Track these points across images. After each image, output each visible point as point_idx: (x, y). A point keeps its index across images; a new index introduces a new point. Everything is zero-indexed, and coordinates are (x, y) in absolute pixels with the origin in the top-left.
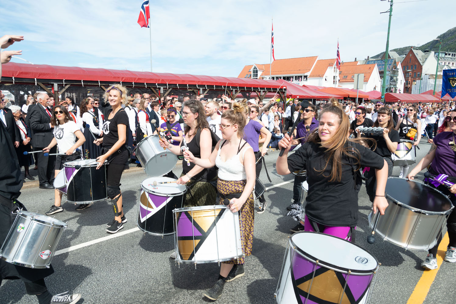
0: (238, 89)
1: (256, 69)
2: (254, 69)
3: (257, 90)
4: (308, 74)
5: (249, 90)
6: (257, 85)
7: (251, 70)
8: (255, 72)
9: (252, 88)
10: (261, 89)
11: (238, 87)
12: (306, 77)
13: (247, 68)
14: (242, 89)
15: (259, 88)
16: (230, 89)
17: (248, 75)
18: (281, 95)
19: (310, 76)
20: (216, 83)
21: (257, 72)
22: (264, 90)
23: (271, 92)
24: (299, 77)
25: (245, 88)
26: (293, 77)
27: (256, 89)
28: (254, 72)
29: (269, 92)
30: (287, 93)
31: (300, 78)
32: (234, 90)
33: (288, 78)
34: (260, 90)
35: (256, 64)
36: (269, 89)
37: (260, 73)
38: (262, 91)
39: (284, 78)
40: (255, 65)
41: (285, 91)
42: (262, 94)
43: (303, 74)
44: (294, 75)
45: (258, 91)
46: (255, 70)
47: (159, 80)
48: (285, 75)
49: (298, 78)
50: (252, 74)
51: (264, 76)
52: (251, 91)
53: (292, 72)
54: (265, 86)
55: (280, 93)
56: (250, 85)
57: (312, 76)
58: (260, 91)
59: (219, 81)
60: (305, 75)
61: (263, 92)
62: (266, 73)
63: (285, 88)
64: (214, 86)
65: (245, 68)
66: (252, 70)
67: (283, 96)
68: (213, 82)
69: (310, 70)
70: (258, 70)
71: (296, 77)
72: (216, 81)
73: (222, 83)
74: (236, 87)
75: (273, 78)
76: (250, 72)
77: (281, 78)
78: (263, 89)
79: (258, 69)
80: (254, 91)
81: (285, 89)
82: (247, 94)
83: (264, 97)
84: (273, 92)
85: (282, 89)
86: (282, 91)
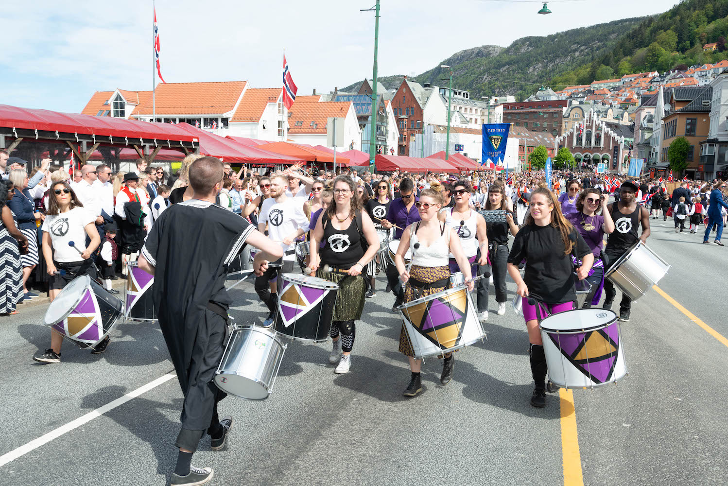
0: (95, 141)
1: (121, 99)
2: (117, 99)
3: (138, 143)
4: (229, 115)
5: (119, 142)
6: (136, 133)
7: (109, 102)
8: (119, 106)
9: (126, 139)
10: (145, 141)
11: (94, 137)
12: (225, 121)
13: (100, 97)
14: (102, 141)
15: (141, 140)
16: (74, 140)
17: (103, 111)
19: (234, 119)
20: (40, 124)
21: (122, 106)
22: (152, 144)
23: (167, 148)
24: (212, 120)
25: (111, 139)
26: (199, 120)
27: (134, 142)
28: (116, 105)
29: (163, 148)
30: (202, 151)
31: (215, 123)
32: (84, 142)
33: (191, 121)
34: (144, 144)
35: (120, 90)
36: (163, 143)
37: (129, 110)
38: (148, 145)
39: (181, 120)
40: (117, 92)
41: (196, 147)
42: (149, 151)
43: (220, 115)
44: (202, 116)
45: (140, 146)
46: (119, 101)
48: (182, 116)
49: (209, 122)
50: (112, 109)
51: (139, 116)
52: (124, 146)
53: (196, 109)
54: (154, 135)
56: (120, 131)
57: (238, 119)
58: (144, 146)
59: (48, 121)
60: (225, 117)
61: (151, 147)
62: (143, 107)
63: (195, 140)
64: (36, 131)
65: (96, 96)
66: (111, 101)
68: (32, 123)
69: (233, 107)
70: (126, 102)
71: (205, 120)
72: (38, 121)
73: (56, 125)
74: (89, 136)
75: (159, 120)
76: (107, 105)
77: (174, 120)
78: (151, 141)
79: (124, 100)
80: (131, 146)
81: (197, 144)
82: (113, 152)
83: (153, 158)
84: (172, 148)
85: (190, 143)
86: (190, 147)
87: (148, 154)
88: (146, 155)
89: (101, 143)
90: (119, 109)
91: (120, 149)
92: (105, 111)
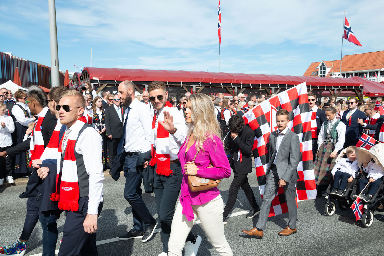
0: (311, 88)
1: (324, 65)
2: (322, 66)
3: (331, 88)
5: (322, 88)
6: (330, 83)
7: (318, 67)
8: (323, 69)
9: (325, 87)
10: (335, 87)
11: (310, 86)
12: (383, 73)
13: (314, 65)
15: (333, 87)
18: (358, 93)
20: (288, 82)
21: (324, 69)
22: (338, 89)
23: (346, 90)
24: (374, 72)
25: (318, 87)
26: (366, 73)
27: (329, 87)
28: (321, 69)
29: (344, 90)
30: (364, 91)
31: (376, 74)
33: (361, 74)
34: (334, 89)
36: (343, 88)
37: (328, 70)
38: (336, 89)
39: (356, 74)
41: (362, 89)
42: (336, 92)
43: (380, 69)
44: (368, 71)
45: (332, 90)
46: (323, 67)
47: (234, 80)
48: (357, 72)
49: (373, 74)
50: (319, 71)
51: (333, 73)
52: (324, 90)
53: (365, 67)
54: (339, 84)
55: (356, 91)
58: (334, 90)
59: (291, 80)
60: (382, 70)
61: (337, 90)
62: (335, 69)
63: (361, 85)
64: (286, 85)
65: (312, 65)
66: (319, 67)
67: (359, 94)
68: (285, 82)
70: (326, 67)
71: (370, 73)
73: (294, 82)
74: (308, 86)
75: (343, 75)
76: (317, 69)
78: (338, 87)
80: (327, 90)
81: (362, 87)
82: (319, 93)
83: (338, 95)
84: (348, 90)
85: (358, 87)
86: (358, 89)
87: (335, 93)
88: (335, 94)
89: (314, 89)
90: (323, 71)
91: (322, 91)
92: (316, 72)
